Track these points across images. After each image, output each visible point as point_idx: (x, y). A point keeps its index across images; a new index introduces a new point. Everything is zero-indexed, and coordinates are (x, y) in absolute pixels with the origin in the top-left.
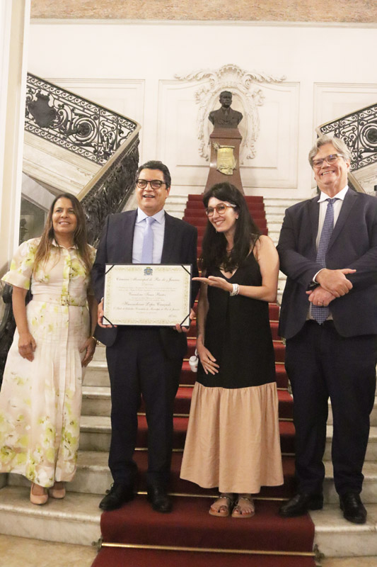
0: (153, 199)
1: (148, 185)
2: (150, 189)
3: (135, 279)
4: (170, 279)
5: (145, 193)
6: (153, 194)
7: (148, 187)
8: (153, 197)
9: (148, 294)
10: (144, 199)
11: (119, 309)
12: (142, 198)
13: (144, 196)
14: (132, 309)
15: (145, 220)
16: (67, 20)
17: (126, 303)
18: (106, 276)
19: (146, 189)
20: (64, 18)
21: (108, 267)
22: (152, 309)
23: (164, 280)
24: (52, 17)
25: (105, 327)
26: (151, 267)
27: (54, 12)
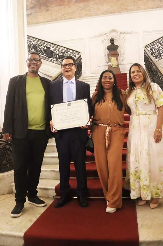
16: (56, 22)
20: (55, 21)
24: (51, 21)
27: (52, 19)
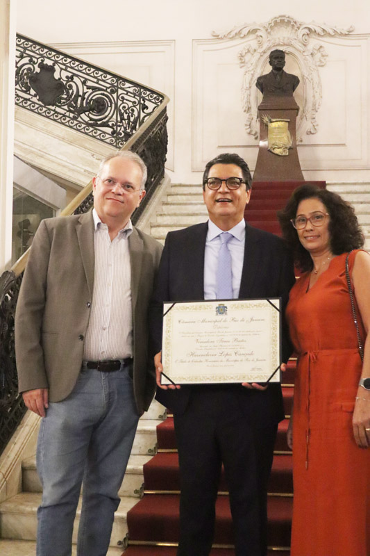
0: (230, 204)
1: (223, 185)
2: (226, 190)
3: (204, 321)
4: (252, 319)
5: (219, 197)
6: (229, 197)
7: (223, 188)
8: (230, 201)
9: (222, 341)
10: (218, 204)
11: (182, 362)
12: (214, 204)
13: (218, 201)
14: (201, 361)
15: (218, 236)
17: (192, 354)
18: (165, 318)
19: (221, 190)
21: (166, 306)
22: (227, 360)
23: (243, 320)
25: (164, 387)
26: (226, 303)
